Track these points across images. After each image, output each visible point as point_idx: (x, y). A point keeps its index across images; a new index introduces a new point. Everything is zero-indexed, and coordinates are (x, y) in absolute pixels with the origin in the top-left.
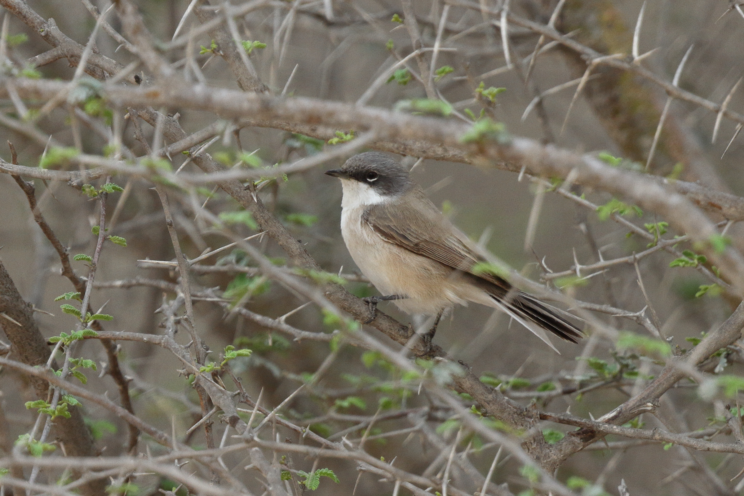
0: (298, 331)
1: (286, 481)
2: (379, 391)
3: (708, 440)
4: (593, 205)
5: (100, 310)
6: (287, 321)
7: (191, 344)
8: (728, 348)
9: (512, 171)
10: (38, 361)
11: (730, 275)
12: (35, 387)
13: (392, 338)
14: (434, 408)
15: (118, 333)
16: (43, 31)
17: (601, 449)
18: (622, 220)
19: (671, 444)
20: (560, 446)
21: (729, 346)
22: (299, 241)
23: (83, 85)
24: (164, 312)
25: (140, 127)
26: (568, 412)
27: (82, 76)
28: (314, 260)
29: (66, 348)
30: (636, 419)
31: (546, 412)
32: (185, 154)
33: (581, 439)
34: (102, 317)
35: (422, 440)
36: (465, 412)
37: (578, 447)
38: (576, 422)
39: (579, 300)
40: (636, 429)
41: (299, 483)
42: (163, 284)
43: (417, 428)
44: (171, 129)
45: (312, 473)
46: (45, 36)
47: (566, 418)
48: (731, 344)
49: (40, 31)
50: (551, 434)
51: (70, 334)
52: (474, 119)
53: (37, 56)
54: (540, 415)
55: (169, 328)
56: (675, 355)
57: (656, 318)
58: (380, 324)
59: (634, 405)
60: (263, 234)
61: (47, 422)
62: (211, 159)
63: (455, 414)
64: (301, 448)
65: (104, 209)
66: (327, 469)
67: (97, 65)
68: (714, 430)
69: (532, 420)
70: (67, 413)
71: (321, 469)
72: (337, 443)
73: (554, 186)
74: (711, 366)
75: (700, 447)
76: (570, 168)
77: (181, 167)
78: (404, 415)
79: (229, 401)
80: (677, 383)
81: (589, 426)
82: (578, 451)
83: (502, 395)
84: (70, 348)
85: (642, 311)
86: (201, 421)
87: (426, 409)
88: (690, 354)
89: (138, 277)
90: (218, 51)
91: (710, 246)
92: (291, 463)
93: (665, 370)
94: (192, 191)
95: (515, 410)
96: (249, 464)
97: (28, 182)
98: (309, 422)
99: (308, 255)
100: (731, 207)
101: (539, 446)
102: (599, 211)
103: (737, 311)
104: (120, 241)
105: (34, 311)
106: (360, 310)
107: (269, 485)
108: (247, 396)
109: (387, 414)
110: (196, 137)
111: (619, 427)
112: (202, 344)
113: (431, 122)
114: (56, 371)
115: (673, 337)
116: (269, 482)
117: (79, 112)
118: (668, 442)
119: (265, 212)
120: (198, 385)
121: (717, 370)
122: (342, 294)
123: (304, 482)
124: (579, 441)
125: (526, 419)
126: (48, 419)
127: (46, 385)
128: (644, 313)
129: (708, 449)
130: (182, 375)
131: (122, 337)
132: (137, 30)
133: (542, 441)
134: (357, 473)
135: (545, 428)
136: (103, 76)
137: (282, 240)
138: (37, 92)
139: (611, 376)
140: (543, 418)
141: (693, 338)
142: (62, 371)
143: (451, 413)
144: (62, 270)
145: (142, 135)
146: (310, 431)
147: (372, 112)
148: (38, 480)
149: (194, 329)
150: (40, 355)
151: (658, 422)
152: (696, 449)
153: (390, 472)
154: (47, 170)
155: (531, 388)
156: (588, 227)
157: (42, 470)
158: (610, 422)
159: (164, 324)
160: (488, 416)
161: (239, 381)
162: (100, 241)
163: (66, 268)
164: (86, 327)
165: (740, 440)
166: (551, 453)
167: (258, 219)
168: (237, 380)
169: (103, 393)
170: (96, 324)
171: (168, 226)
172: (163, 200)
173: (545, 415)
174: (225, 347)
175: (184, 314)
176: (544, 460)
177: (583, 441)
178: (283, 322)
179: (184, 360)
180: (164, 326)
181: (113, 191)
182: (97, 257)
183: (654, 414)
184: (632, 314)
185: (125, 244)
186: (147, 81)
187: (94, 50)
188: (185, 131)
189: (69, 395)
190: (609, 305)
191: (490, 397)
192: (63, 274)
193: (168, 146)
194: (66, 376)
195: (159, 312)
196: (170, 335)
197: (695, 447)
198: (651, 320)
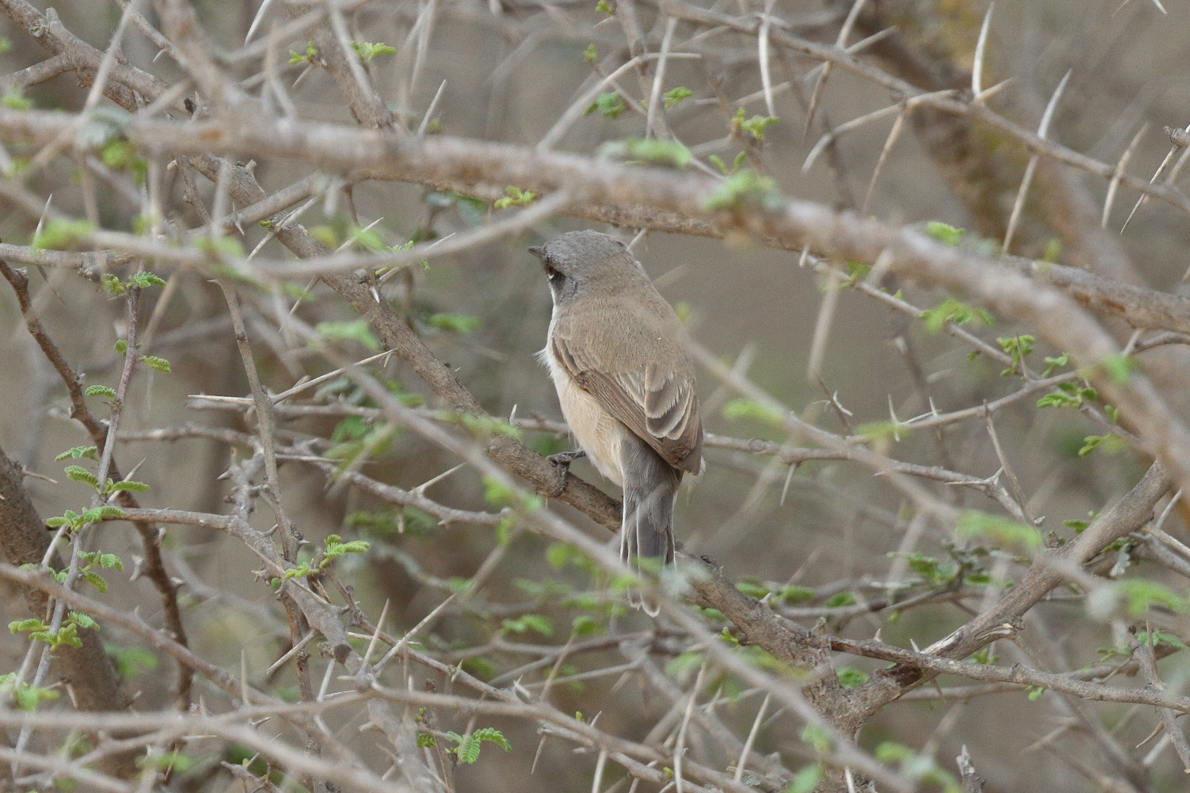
0: (446, 509)
1: (426, 749)
2: (573, 608)
3: (1100, 683)
4: (914, 310)
5: (130, 475)
6: (428, 493)
7: (275, 530)
8: (1132, 537)
9: (789, 250)
10: (32, 554)
11: (1134, 419)
12: (26, 597)
13: (595, 519)
14: (661, 634)
15: (158, 511)
16: (37, 30)
17: (929, 699)
18: (960, 331)
19: (1040, 689)
20: (863, 692)
21: (1133, 534)
22: (447, 365)
23: (99, 120)
24: (233, 478)
25: (193, 183)
26: (877, 639)
27: (101, 103)
28: (470, 395)
29: (74, 536)
30: (985, 650)
31: (841, 639)
32: (265, 225)
33: (898, 681)
34: (131, 486)
35: (641, 684)
36: (711, 640)
37: (894, 694)
38: (889, 655)
39: (894, 458)
40: (985, 666)
41: (448, 751)
42: (229, 435)
43: (633, 665)
44: (241, 186)
45: (467, 736)
46: (39, 38)
47: (873, 649)
48: (1137, 529)
49: (32, 30)
50: (848, 675)
51: (80, 512)
52: (725, 171)
53: (28, 69)
54: (832, 642)
55: (241, 505)
56: (1047, 548)
57: (1017, 488)
58: (577, 497)
59: (982, 627)
60: (390, 354)
61: (43, 654)
62: (306, 234)
63: (695, 643)
64: (448, 700)
65: (135, 313)
66: (492, 729)
67: (125, 83)
68: (1109, 669)
69: (820, 650)
70: (75, 640)
71: (482, 730)
72: (506, 691)
73: (851, 278)
74: (1104, 565)
75: (1088, 693)
76: (879, 249)
77: (259, 247)
78: (615, 645)
79: (334, 621)
80: (1050, 592)
81: (910, 661)
82: (893, 700)
83: (771, 611)
84: (80, 536)
85: (994, 477)
86: (290, 653)
87: (648, 634)
88: (1073, 545)
89: (190, 424)
90: (319, 60)
91: (1103, 373)
92: (434, 720)
93: (1031, 571)
94: (275, 289)
95: (792, 635)
96: (366, 722)
97: (17, 270)
98: (460, 654)
99: (461, 387)
100: (1139, 307)
101: (830, 693)
102: (925, 318)
103: (1146, 476)
104: (161, 364)
105: (25, 475)
106: (544, 475)
107: (397, 755)
108: (361, 616)
109: (587, 643)
110: (282, 197)
111: (959, 662)
112: (293, 529)
113: (657, 177)
114: (58, 573)
115: (1044, 517)
116: (398, 751)
117: (93, 163)
118: (1035, 687)
119: (393, 318)
120: (285, 596)
121: (1114, 572)
122: (516, 450)
123: (455, 750)
124: (894, 685)
125: (810, 649)
126: (46, 649)
127: (44, 596)
128: (997, 479)
129: (1102, 698)
130: (260, 579)
131: (166, 518)
132: (185, 33)
133: (836, 684)
134: (539, 737)
135: (838, 663)
136: (133, 101)
137: (420, 364)
138: (26, 132)
139: (944, 582)
140: (837, 648)
141: (1075, 520)
142: (67, 572)
143: (689, 641)
144: (72, 409)
145: (197, 195)
146: (463, 672)
147: (563, 161)
148: (31, 748)
149: (279, 506)
150: (34, 545)
151: (1020, 655)
152: (1081, 697)
153: (592, 738)
154: (44, 250)
155: (815, 602)
156: (908, 343)
157: (36, 732)
158: (944, 654)
159: (232, 497)
160: (748, 645)
161: (348, 592)
162: (128, 364)
163: (77, 406)
164: (105, 502)
165: (1153, 683)
166: (850, 703)
167: (380, 330)
168: (345, 590)
169: (132, 609)
170: (125, 498)
171: (238, 341)
172: (230, 299)
173: (841, 644)
174: (326, 539)
175: (265, 482)
176: (838, 715)
177: (901, 685)
178: (420, 496)
179: (263, 556)
180: (232, 500)
181: (149, 284)
182: (124, 390)
183: (1015, 642)
184: (978, 482)
185: (168, 368)
186: (205, 108)
187: (119, 59)
188: (263, 189)
189: (79, 611)
190: (942, 467)
191: (753, 614)
192: (73, 416)
193: (238, 211)
194: (73, 582)
195: (224, 479)
196: (241, 516)
197: (1080, 694)
198: (1009, 490)
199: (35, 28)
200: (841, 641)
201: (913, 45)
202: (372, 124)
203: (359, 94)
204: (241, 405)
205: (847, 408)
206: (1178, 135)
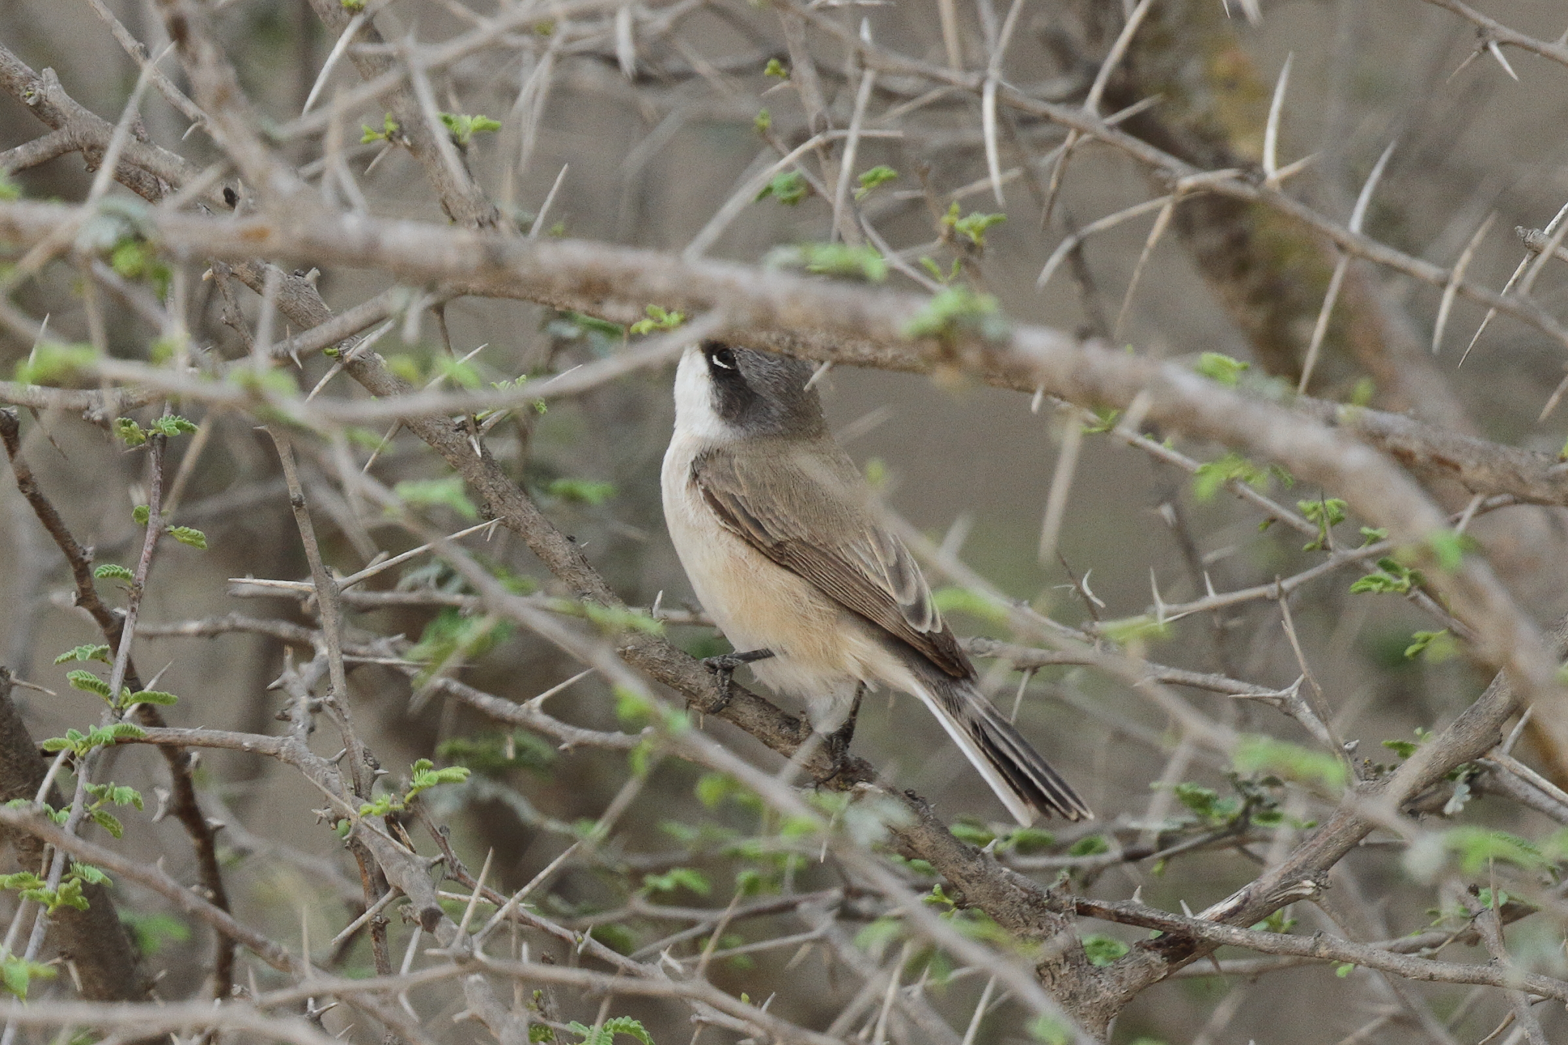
0: (568, 728)
2: (737, 858)
3: (1430, 957)
4: (1189, 463)
5: (152, 683)
6: (546, 708)
7: (343, 756)
8: (1472, 764)
9: (1017, 389)
10: (22, 788)
12: (15, 844)
13: (765, 743)
14: (853, 893)
15: (189, 731)
16: (30, 96)
17: (1205, 976)
18: (1250, 493)
19: (1351, 965)
20: (1119, 971)
21: (1475, 760)
22: (571, 539)
23: (109, 214)
24: (287, 687)
25: (235, 298)
26: (1136, 899)
27: (111, 191)
28: (601, 578)
29: (79, 763)
30: (1279, 913)
31: (1090, 900)
32: (331, 354)
33: (1163, 956)
34: (155, 697)
35: (826, 958)
36: (914, 903)
37: (1159, 973)
38: (1152, 920)
39: (1161, 662)
40: (1279, 935)
42: (286, 629)
43: (815, 934)
44: (300, 303)
45: (597, 1027)
46: (34, 107)
47: (1131, 913)
48: (1481, 755)
49: (25, 96)
50: (1100, 944)
51: (87, 732)
52: (943, 280)
53: (19, 149)
54: (1077, 905)
55: (298, 721)
56: (1361, 781)
57: (1323, 702)
58: (741, 713)
59: (1274, 885)
60: (495, 525)
61: (38, 917)
62: (384, 366)
63: (893, 906)
64: (575, 975)
65: (159, 469)
66: (629, 1018)
67: (144, 167)
68: (1444, 936)
69: (1061, 915)
70: (80, 900)
71: (615, 1019)
72: (649, 966)
74: (1436, 800)
75: (1414, 972)
76: (1134, 389)
77: (322, 382)
78: (790, 907)
79: (420, 876)
80: (1364, 838)
81: (1181, 929)
82: (1158, 981)
83: (997, 863)
84: (86, 763)
85: (1292, 687)
86: (363, 918)
87: (835, 894)
88: (1393, 777)
89: (234, 615)
90: (400, 137)
91: (1429, 555)
92: (552, 1006)
93: (1339, 812)
94: (337, 438)
95: (1025, 895)
96: (462, 1010)
98: (590, 921)
99: (589, 568)
100: (1479, 465)
101: (1075, 972)
102: (1201, 475)
103: (1492, 686)
104: (195, 536)
105: (13, 685)
106: (698, 684)
108: (459, 866)
109: (753, 906)
111: (1244, 930)
112: (366, 755)
113: (843, 294)
114: (57, 811)
115: (1357, 741)
117: (100, 269)
118: (1345, 962)
119: (499, 477)
120: (356, 843)
121: (1449, 809)
122: (660, 651)
124: (1160, 962)
125: (1048, 913)
126: (41, 911)
127: (39, 843)
128: (1297, 689)
129: (1431, 977)
130: (323, 821)
131: (199, 740)
132: (222, 99)
133: (1082, 958)
134: (692, 1027)
135: (1086, 932)
136: (157, 189)
137: (535, 537)
139: (1224, 822)
140: (1084, 911)
141: (1398, 741)
142: (69, 810)
143: (886, 903)
144: (77, 595)
145: (240, 315)
146: (593, 940)
147: (719, 272)
149: (349, 725)
150: (26, 778)
151: (1326, 921)
152: (1405, 976)
153: (762, 1027)
154: (37, 387)
155: (1057, 849)
156: (1177, 511)
157: (23, 1029)
158: (1225, 921)
159: (286, 712)
160: (967, 908)
161: (442, 835)
162: (150, 537)
163: (83, 590)
164: (121, 719)
165: (1499, 958)
166: (1102, 985)
167: (482, 492)
168: (438, 831)
169: (155, 860)
170: (145, 712)
171: (294, 507)
172: (283, 452)
173: (1089, 906)
174: (413, 765)
175: (329, 692)
176: (1085, 999)
177: (1168, 961)
178: (536, 711)
179: (327, 791)
180: (286, 716)
181: (179, 431)
182: (144, 570)
183: (1318, 905)
184: (1271, 694)
185: (204, 542)
186: (250, 201)
187: (138, 136)
188: (329, 307)
189: (85, 862)
190: (1223, 675)
191: (973, 867)
192: (77, 604)
193: (293, 337)
194: (77, 824)
195: (276, 688)
196: (298, 737)
197: (1403, 972)
198: (1311, 705)
199: (28, 93)
200: (1089, 903)
201: (1177, 123)
202: (470, 222)
203: (452, 183)
204: (300, 592)
205: (1097, 597)
206: (1534, 237)
